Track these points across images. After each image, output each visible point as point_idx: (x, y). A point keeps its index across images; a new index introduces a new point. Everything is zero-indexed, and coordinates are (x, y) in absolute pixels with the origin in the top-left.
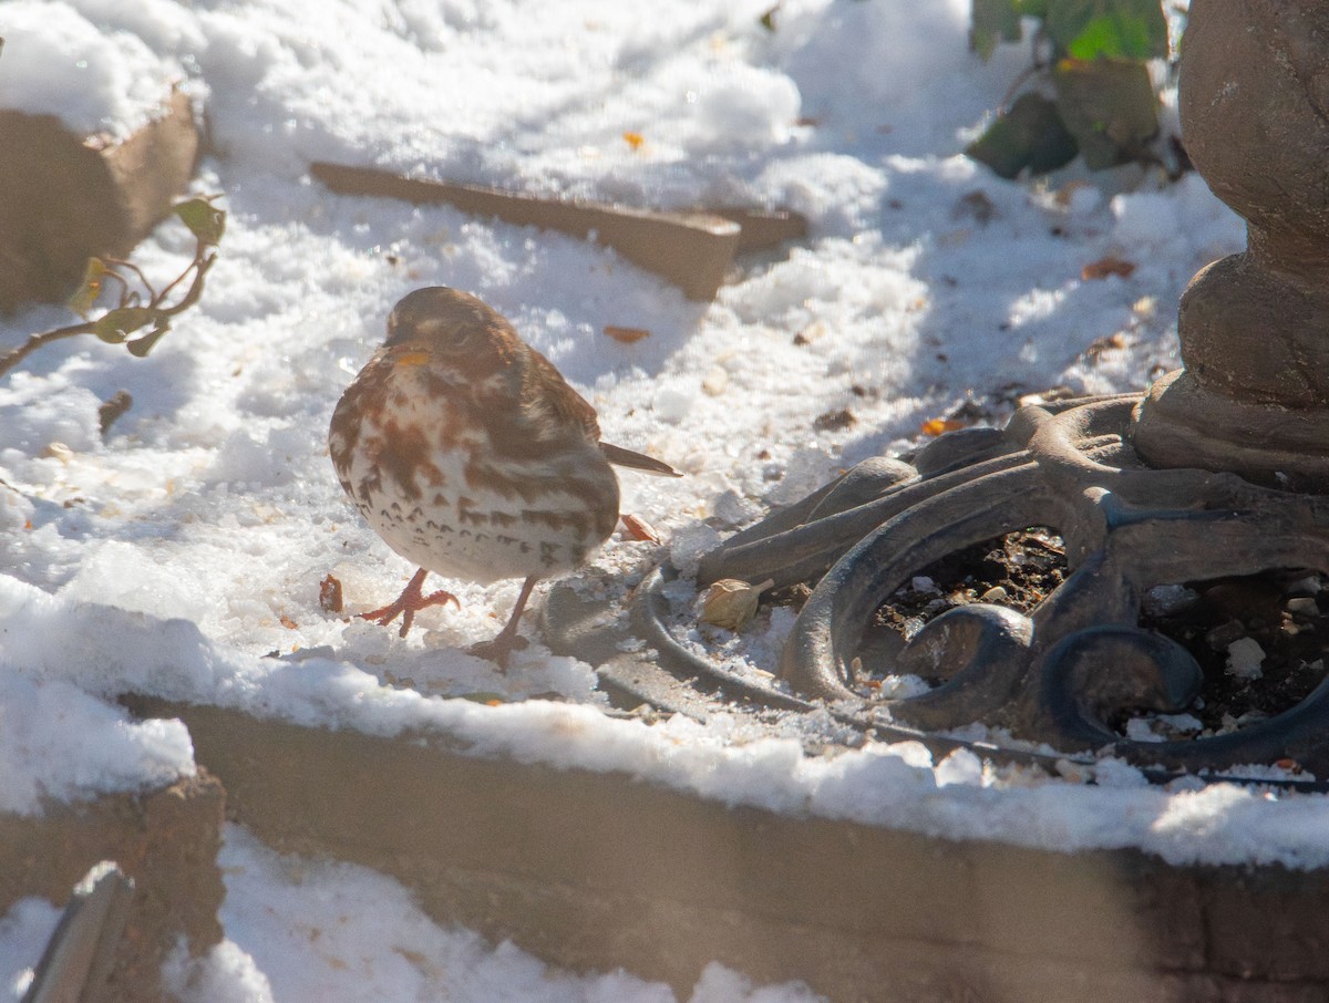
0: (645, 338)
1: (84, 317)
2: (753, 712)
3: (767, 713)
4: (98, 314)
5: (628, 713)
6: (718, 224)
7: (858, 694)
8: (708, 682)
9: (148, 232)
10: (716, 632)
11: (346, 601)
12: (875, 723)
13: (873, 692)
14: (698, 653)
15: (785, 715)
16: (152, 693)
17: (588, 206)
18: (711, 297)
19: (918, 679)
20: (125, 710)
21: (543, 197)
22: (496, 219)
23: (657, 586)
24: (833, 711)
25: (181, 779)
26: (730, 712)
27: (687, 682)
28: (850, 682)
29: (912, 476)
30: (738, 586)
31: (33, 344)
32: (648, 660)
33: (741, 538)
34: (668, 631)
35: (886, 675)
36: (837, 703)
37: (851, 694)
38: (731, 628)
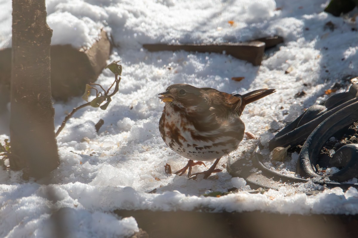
0: (243, 79)
2: (291, 185)
3: (295, 184)
4: (92, 98)
5: (256, 191)
6: (258, 44)
7: (319, 175)
8: (277, 178)
9: (101, 72)
10: (277, 163)
11: (172, 170)
12: (326, 182)
13: (324, 173)
14: (273, 170)
15: (300, 184)
16: (123, 209)
17: (222, 44)
18: (260, 64)
19: (336, 168)
20: (116, 215)
21: (208, 44)
22: (197, 52)
23: (259, 152)
24: (314, 181)
25: (135, 233)
26: (284, 185)
27: (271, 179)
28: (317, 171)
29: (324, 109)
30: (281, 148)
31: (74, 111)
32: (259, 174)
33: (280, 134)
34: (263, 164)
35: (327, 168)
36: (314, 178)
37: (317, 175)
38: (281, 161)
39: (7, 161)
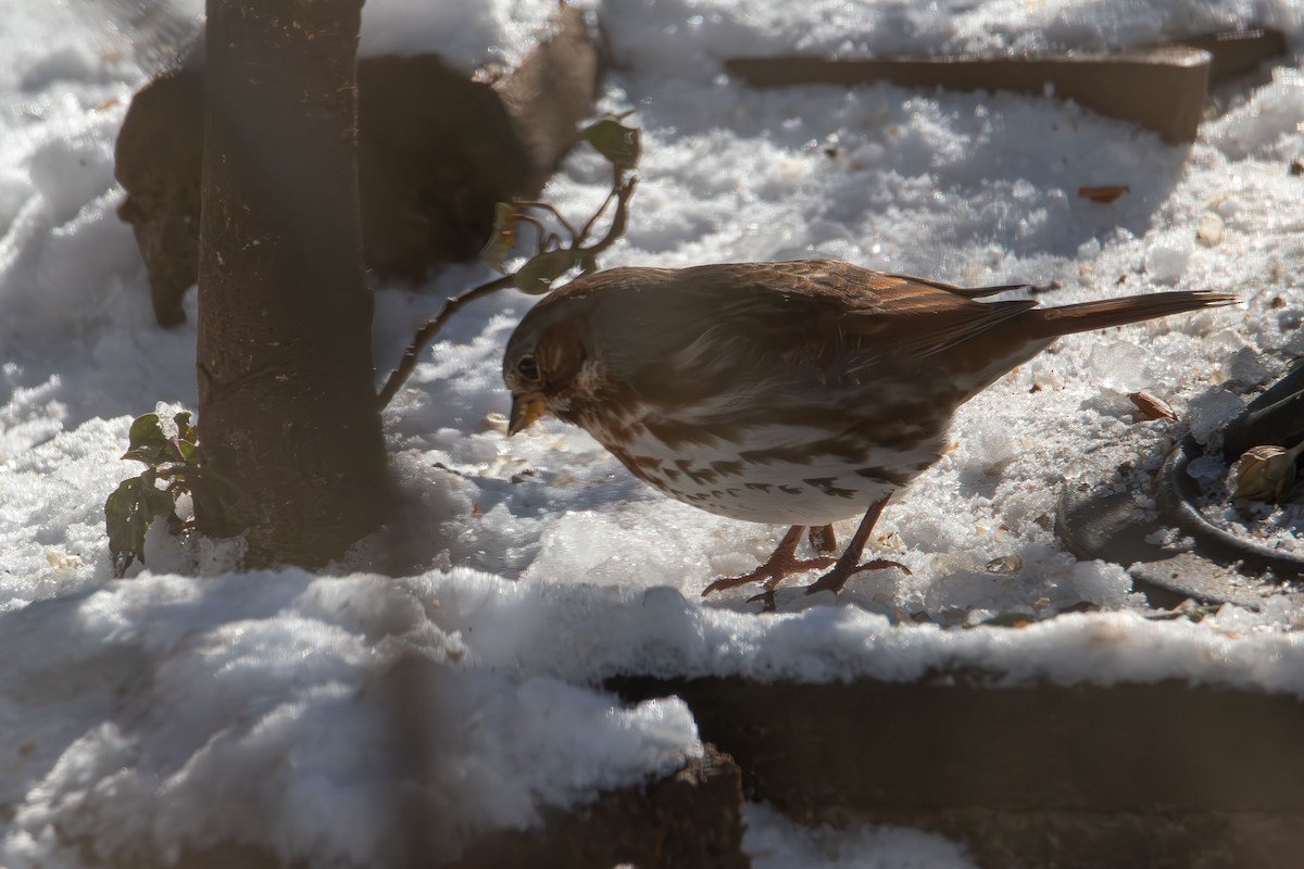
0: (1125, 193)
1: (502, 270)
4: (517, 265)
5: (1171, 612)
6: (1184, 56)
8: (1255, 564)
9: (556, 166)
10: (1256, 507)
14: (1240, 534)
17: (1039, 57)
18: (1191, 137)
20: (614, 696)
21: (988, 56)
22: (940, 89)
23: (1183, 466)
25: (689, 762)
26: (1284, 593)
27: (1231, 567)
30: (1272, 452)
31: (450, 308)
32: (1184, 550)
33: (1267, 398)
34: (1201, 514)
38: (1271, 501)
39: (184, 501)
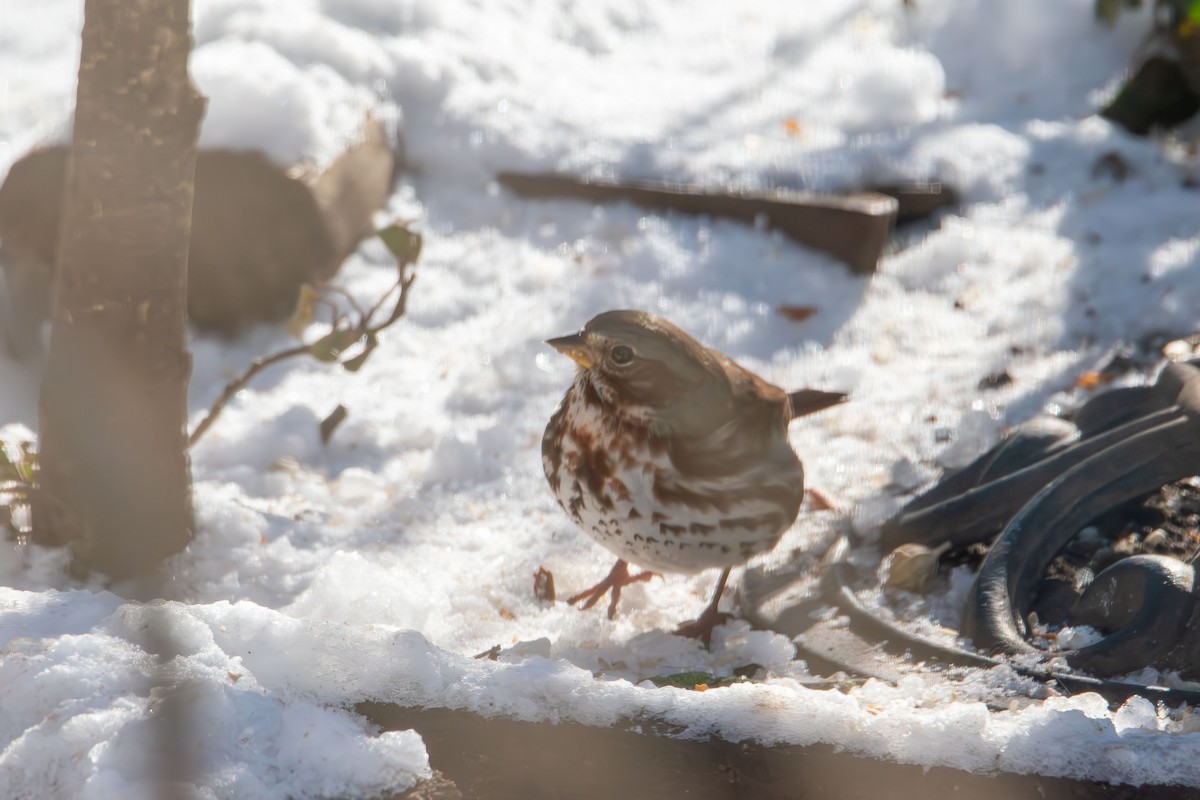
0: (813, 315)
2: (940, 671)
3: (954, 671)
5: (825, 682)
6: (875, 202)
7: (1037, 647)
8: (898, 645)
9: (353, 249)
10: (902, 595)
11: (558, 590)
12: (1054, 674)
13: (1050, 644)
14: (887, 616)
15: (971, 672)
17: (753, 196)
18: (871, 269)
19: (1091, 629)
20: (363, 719)
22: (671, 211)
23: (845, 555)
24: (1015, 665)
25: (419, 783)
26: (919, 672)
27: (878, 646)
28: (1028, 636)
29: (1071, 434)
30: (918, 550)
31: (255, 368)
32: (840, 627)
33: (919, 502)
34: (856, 597)
35: (1061, 627)
36: (1018, 657)
37: (1029, 647)
38: (915, 591)
39: (21, 513)
